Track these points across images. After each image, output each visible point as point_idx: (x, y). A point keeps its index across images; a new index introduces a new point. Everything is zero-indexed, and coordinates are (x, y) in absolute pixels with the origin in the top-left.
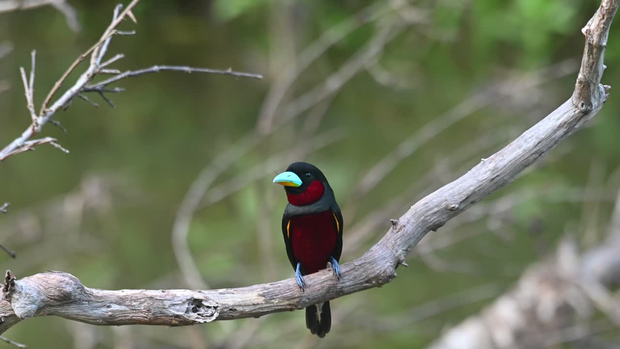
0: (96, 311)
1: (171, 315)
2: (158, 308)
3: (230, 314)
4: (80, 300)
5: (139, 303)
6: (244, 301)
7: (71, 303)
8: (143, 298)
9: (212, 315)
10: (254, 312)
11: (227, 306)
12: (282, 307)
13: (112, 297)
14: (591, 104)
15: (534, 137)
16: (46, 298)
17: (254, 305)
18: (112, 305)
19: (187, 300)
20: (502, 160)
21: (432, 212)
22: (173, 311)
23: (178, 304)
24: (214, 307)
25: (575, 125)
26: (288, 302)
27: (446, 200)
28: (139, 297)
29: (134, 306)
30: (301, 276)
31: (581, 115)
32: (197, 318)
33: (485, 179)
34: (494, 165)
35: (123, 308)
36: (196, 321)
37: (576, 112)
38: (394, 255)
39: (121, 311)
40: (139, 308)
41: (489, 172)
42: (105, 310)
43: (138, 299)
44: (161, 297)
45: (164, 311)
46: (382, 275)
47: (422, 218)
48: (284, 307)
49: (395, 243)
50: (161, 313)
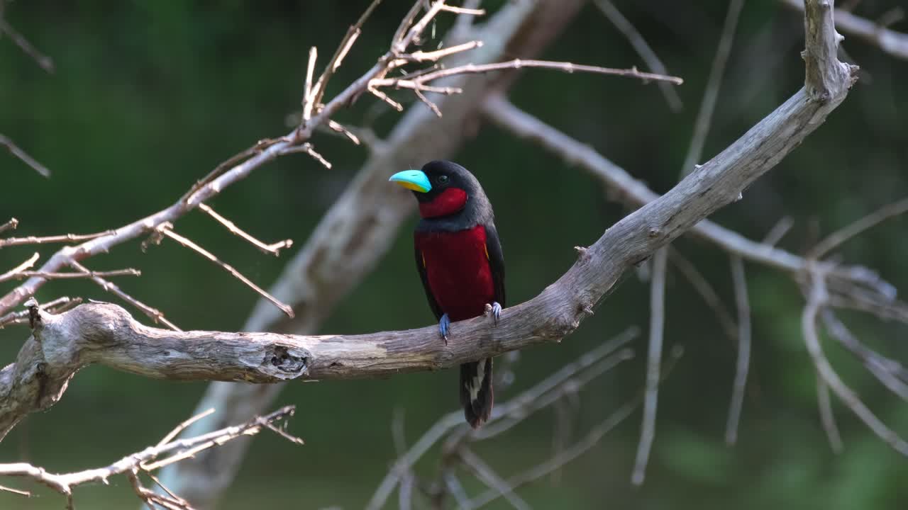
0: (150, 359)
1: (242, 367)
2: (226, 356)
3: (334, 370)
4: (128, 342)
5: (203, 349)
6: (355, 353)
7: (116, 346)
8: (209, 343)
9: (299, 370)
10: (370, 369)
11: (328, 359)
12: (414, 365)
13: (172, 340)
14: (826, 91)
15: (756, 136)
16: (83, 339)
17: (370, 358)
18: (170, 351)
19: (266, 347)
20: (716, 166)
21: (627, 238)
22: (244, 362)
23: (252, 352)
24: (302, 359)
25: (809, 120)
26: (422, 358)
27: (645, 222)
28: (205, 342)
29: (198, 353)
30: (447, 322)
31: (815, 105)
32: (278, 373)
33: (694, 193)
34: (705, 174)
35: (184, 356)
36: (276, 378)
37: (809, 101)
38: (572, 297)
39: (182, 360)
40: (204, 357)
41: (698, 184)
42: (161, 358)
43: (203, 344)
44: (231, 342)
45: (234, 361)
46: (553, 324)
47: (614, 247)
48: (418, 364)
49: (576, 281)
50: (230, 364)
